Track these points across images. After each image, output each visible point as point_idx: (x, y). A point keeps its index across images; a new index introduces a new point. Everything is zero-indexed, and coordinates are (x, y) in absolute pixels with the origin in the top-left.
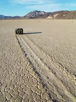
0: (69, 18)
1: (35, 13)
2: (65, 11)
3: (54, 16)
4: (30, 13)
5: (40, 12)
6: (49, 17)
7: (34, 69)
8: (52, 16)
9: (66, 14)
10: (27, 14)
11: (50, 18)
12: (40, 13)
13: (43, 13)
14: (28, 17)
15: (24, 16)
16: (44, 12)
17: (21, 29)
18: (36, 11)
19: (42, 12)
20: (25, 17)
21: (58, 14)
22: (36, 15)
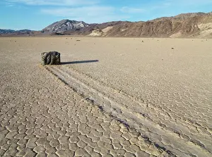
0: (132, 35)
1: (65, 24)
2: (124, 22)
3: (103, 30)
4: (54, 23)
5: (75, 22)
6: (94, 33)
7: (147, 140)
8: (100, 31)
9: (127, 27)
10: (48, 27)
11: (96, 34)
12: (75, 25)
13: (82, 25)
14: (51, 31)
15: (41, 30)
16: (83, 23)
17: (56, 53)
18: (68, 21)
19: (79, 22)
20: (43, 32)
21: (111, 27)
22: (68, 29)
